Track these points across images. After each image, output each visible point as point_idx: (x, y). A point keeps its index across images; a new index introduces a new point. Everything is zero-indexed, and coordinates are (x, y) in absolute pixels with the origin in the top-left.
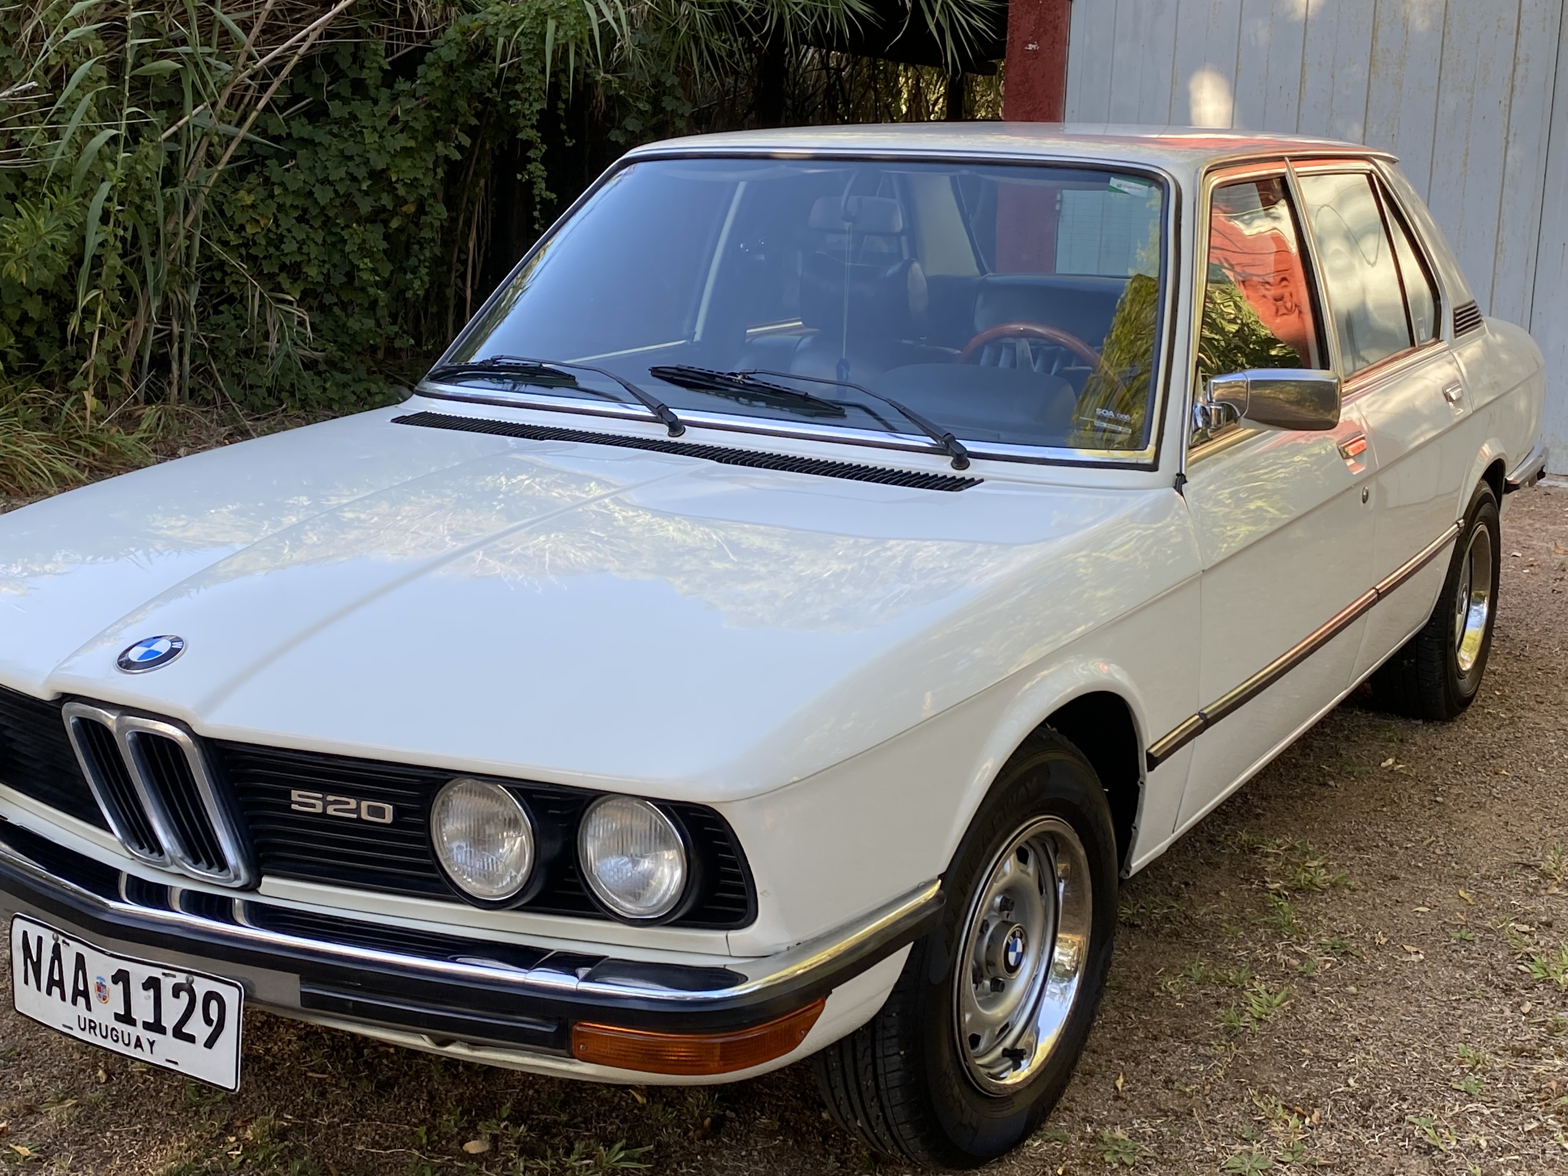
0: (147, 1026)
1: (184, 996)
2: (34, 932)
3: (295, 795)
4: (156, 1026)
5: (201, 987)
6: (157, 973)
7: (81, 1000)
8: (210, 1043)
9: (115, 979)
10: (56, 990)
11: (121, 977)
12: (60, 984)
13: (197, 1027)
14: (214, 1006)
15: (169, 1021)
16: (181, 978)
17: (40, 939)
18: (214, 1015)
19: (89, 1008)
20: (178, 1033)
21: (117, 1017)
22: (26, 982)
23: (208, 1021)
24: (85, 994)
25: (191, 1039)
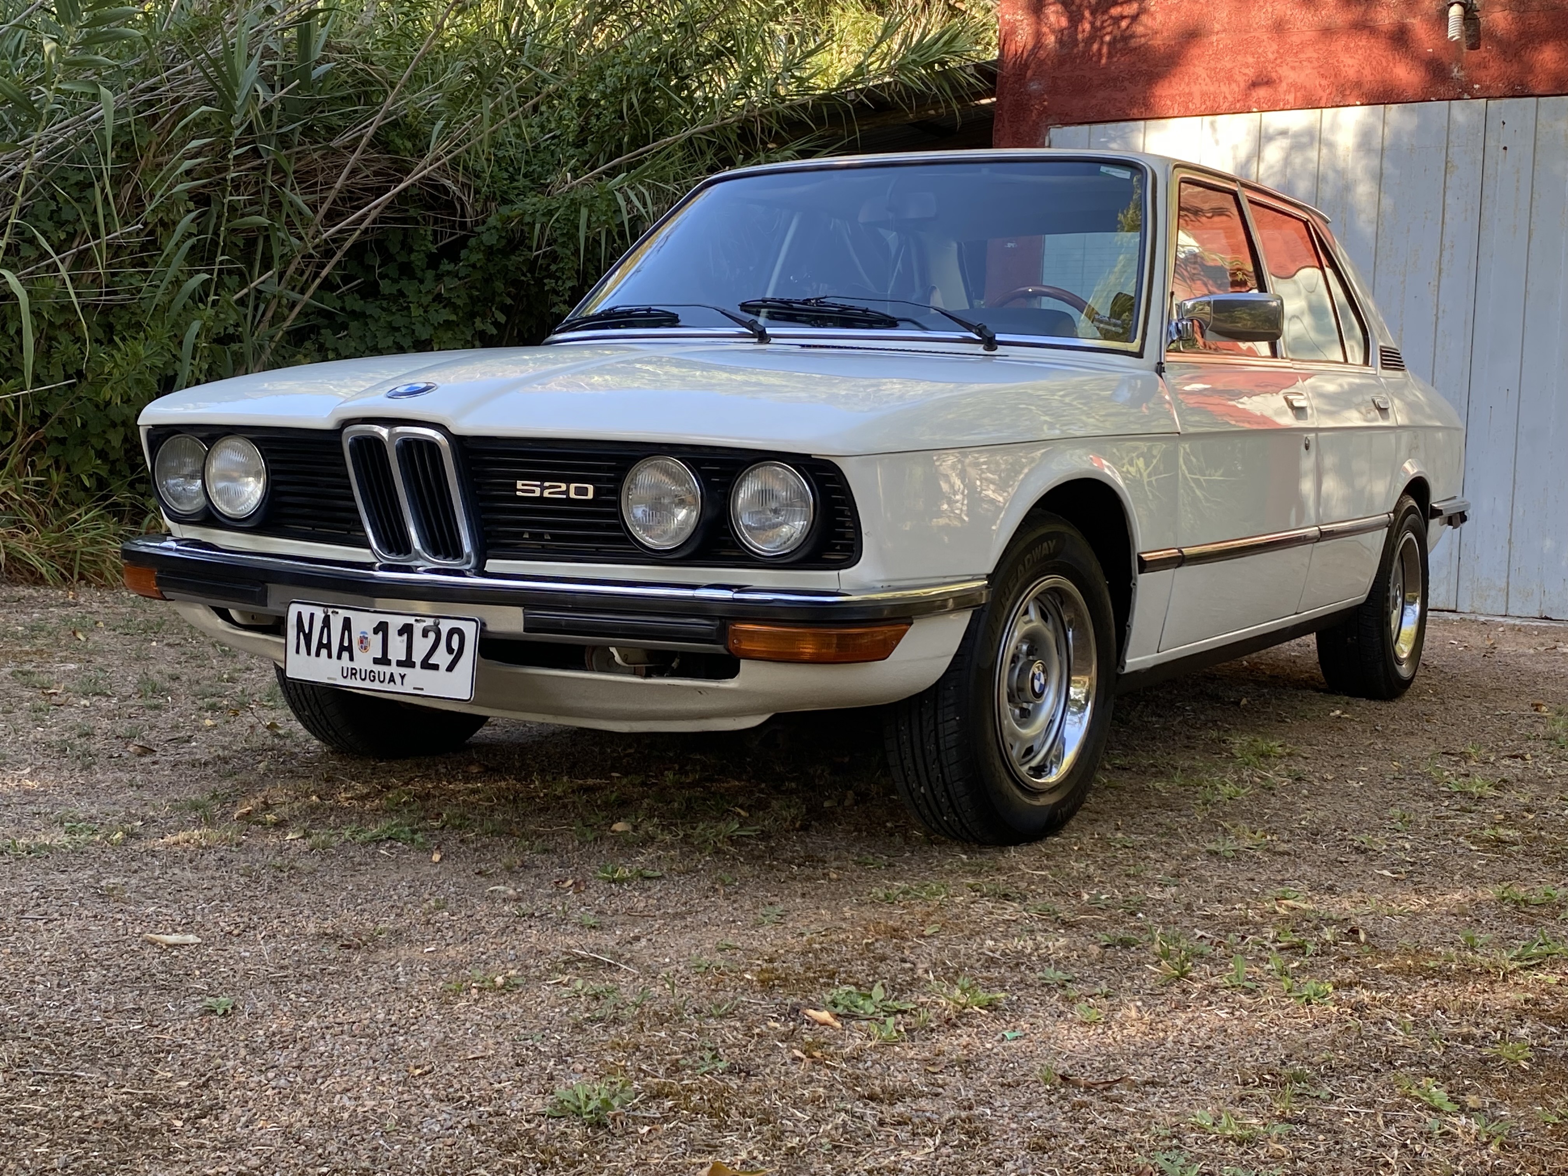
0: (400, 663)
1: (432, 636)
2: (306, 610)
3: (519, 484)
4: (408, 663)
5: (445, 626)
6: (411, 620)
7: (346, 655)
8: (450, 668)
9: (376, 631)
10: (324, 652)
11: (382, 628)
12: (328, 646)
13: (442, 657)
14: (456, 638)
15: (418, 657)
16: (430, 622)
17: (312, 615)
18: (455, 645)
19: (351, 659)
20: (426, 665)
21: (376, 661)
22: (298, 652)
23: (450, 650)
24: (350, 649)
25: (435, 667)
